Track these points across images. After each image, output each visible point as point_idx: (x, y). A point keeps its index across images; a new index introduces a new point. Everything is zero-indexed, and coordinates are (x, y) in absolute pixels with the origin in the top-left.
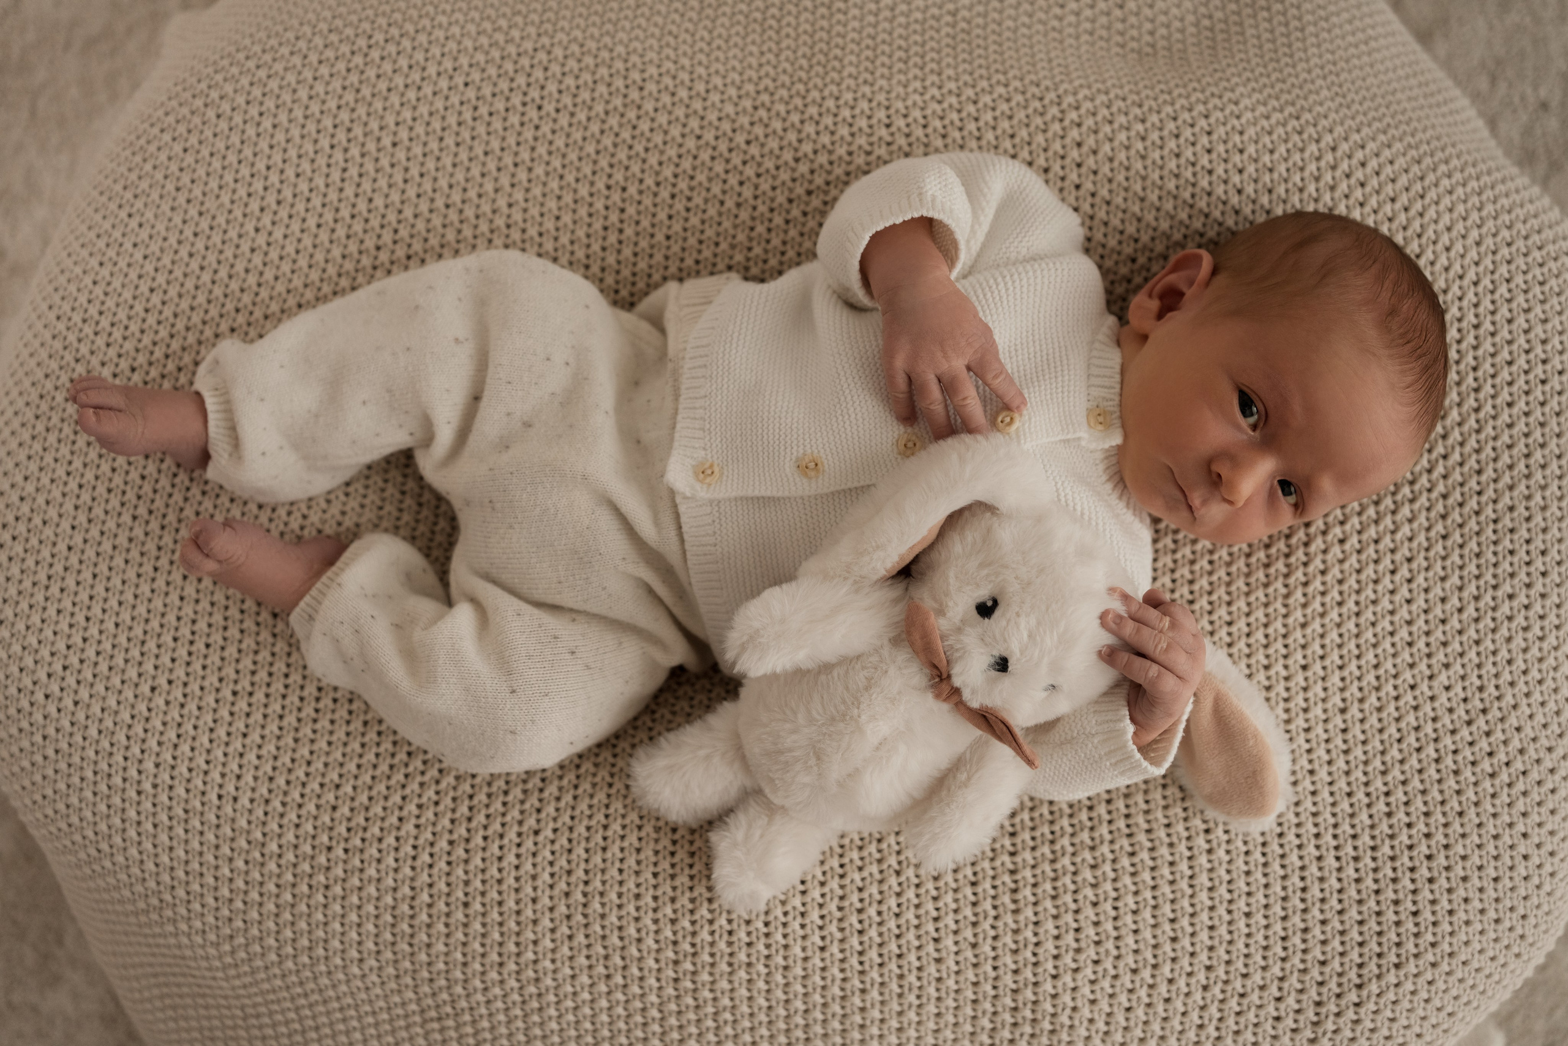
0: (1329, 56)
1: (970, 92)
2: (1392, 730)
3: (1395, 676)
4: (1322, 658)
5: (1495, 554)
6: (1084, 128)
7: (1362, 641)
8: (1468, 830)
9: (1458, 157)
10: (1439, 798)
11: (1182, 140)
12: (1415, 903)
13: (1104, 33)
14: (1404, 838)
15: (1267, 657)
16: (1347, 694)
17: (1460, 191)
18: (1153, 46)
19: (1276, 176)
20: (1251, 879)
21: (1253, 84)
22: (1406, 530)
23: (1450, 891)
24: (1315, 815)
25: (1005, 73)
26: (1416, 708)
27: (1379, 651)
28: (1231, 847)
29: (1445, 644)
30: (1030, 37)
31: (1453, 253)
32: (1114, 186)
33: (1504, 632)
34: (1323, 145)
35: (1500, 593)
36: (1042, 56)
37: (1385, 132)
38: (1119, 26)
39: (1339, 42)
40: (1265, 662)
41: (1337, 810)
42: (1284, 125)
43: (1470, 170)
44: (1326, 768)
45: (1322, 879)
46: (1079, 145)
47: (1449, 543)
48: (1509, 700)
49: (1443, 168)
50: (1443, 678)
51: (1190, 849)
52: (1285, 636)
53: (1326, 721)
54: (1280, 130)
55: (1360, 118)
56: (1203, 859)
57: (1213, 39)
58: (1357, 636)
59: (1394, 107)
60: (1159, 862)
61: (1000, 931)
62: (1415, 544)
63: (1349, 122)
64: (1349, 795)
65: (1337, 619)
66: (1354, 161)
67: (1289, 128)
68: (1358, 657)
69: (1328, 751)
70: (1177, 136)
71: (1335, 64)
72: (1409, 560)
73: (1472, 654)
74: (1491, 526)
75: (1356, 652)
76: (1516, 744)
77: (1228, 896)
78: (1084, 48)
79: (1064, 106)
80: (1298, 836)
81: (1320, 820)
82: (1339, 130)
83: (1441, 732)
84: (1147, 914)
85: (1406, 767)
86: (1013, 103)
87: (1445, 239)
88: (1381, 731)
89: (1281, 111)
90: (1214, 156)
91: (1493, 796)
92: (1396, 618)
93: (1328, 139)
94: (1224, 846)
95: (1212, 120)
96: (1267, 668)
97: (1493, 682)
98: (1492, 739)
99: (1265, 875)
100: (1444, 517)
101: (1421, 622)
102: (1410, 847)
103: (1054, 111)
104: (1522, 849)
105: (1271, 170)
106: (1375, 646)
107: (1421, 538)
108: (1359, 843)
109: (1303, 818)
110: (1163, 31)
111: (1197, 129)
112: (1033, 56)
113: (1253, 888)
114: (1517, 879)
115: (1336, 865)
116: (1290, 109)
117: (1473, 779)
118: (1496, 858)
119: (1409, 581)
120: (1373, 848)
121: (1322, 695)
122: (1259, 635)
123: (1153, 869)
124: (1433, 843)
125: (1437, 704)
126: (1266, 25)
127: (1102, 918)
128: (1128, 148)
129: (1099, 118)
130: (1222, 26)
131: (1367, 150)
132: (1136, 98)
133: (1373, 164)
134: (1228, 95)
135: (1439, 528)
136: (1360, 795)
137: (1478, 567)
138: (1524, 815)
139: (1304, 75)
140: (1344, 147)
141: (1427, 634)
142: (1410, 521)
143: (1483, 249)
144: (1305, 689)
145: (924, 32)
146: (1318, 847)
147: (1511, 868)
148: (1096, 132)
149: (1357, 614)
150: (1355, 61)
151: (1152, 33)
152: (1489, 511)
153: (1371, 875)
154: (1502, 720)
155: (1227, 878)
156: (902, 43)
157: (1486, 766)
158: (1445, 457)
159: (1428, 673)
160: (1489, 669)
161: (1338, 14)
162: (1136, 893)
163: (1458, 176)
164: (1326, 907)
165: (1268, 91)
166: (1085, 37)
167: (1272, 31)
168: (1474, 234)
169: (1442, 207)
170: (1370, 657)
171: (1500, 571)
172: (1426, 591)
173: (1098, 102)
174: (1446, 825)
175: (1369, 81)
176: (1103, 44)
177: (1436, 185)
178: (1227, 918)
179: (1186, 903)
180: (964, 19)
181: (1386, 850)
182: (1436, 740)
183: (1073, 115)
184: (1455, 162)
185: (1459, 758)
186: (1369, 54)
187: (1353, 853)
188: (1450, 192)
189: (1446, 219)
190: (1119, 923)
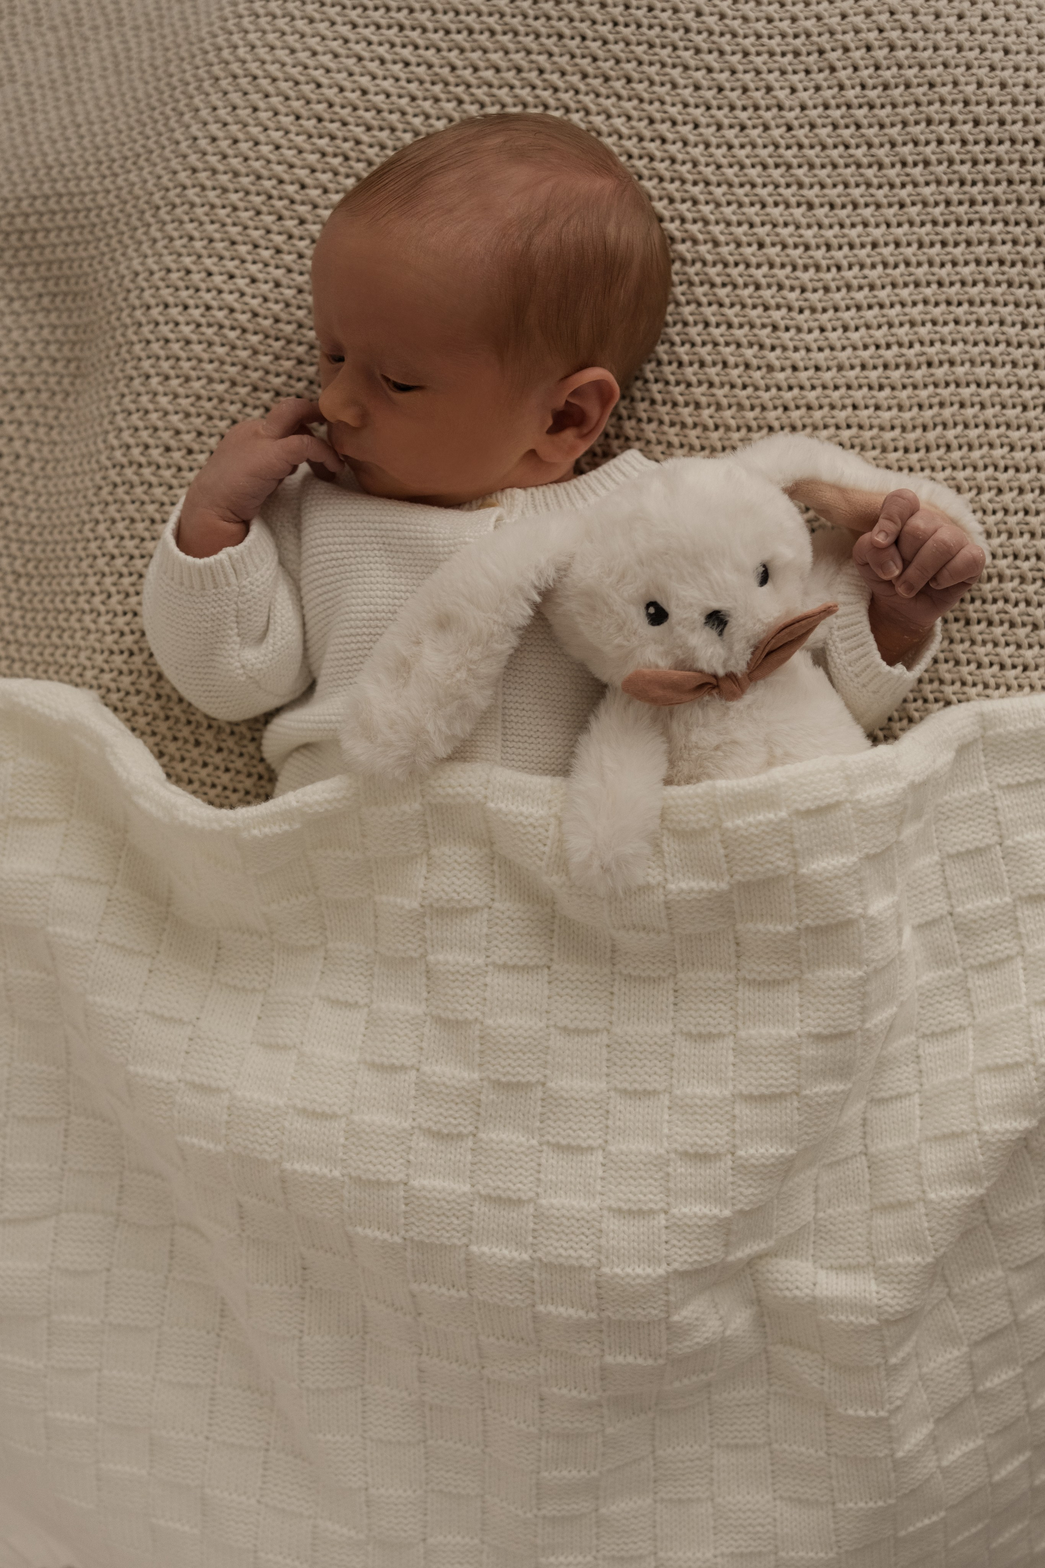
0: (91, 168)
1: (101, 562)
2: (835, 153)
3: (777, 146)
4: (752, 225)
5: (650, 27)
6: (151, 441)
7: (736, 180)
8: (950, 79)
9: (215, 36)
10: (912, 107)
11: (172, 336)
12: (1025, 142)
13: (51, 414)
14: (953, 149)
15: (746, 286)
16: (793, 201)
17: (252, 37)
18: (69, 361)
19: (217, 236)
20: (986, 320)
21: (118, 255)
22: (618, 122)
23: (1015, 103)
24: (921, 245)
25: (84, 523)
26: (813, 126)
27: (748, 162)
28: (949, 339)
29: (745, 90)
30: (50, 495)
31: (319, 49)
32: (216, 413)
33: (736, 24)
34: (188, 182)
35: (694, 26)
36: (69, 482)
37: (182, 114)
38: (44, 396)
39: (75, 156)
40: (751, 288)
41: (917, 220)
42: (164, 223)
43: (230, 24)
44: (870, 229)
45: (992, 242)
46: (168, 449)
47: (635, 76)
48: (810, 24)
49: (226, 54)
50: (782, 95)
51: (947, 384)
52: (726, 265)
53: (820, 226)
54: (169, 227)
55: (164, 140)
56: (960, 370)
57: (66, 294)
58: (730, 185)
59: (154, 102)
60: (959, 419)
61: (1021, 596)
62: (635, 114)
63: (167, 152)
64: (902, 206)
65: (712, 206)
66: (210, 149)
67: (168, 218)
68: (753, 186)
69: (853, 225)
70: (167, 341)
71: (100, 163)
72: (652, 121)
73: (758, 60)
74: (621, 28)
75: (748, 188)
76: (859, 20)
77: (1002, 346)
78: (67, 437)
79: (124, 461)
80: (943, 265)
81: (927, 240)
82: (175, 164)
83: (841, 100)
84: (1015, 435)
85: (876, 141)
86: (117, 516)
87: (303, 56)
88: (835, 166)
89: (149, 225)
90: (191, 302)
91: (914, 48)
92: (714, 141)
93: (183, 176)
94: (947, 347)
95: (152, 302)
96: (758, 287)
97: (790, 40)
98: (852, 46)
99: (982, 304)
100: (607, 79)
101: (720, 114)
102: (964, 143)
103: (129, 472)
104: (975, 21)
105: (211, 241)
106: (742, 167)
107: (628, 106)
108: (955, 198)
109: (923, 258)
110: (53, 348)
111: (161, 319)
112: (69, 492)
113: (996, 318)
114: (1008, 29)
115: (977, 225)
116: (148, 216)
117: (895, 69)
118: (983, 50)
119: (674, 123)
120: (962, 183)
121: (791, 228)
122: (722, 292)
123: (966, 426)
124: (961, 118)
125: (810, 103)
126: (52, 235)
127: (1015, 484)
128: (176, 396)
129: (141, 424)
130: (51, 283)
131: (199, 134)
132: (122, 383)
133: (214, 128)
134: (127, 282)
135: (618, 85)
136: (904, 194)
137: (663, 46)
138: (937, 16)
139: (111, 197)
140: (193, 159)
141: (732, 108)
142: (609, 117)
143: (317, 16)
144: (784, 247)
145: (34, 610)
146: (956, 244)
147: (995, 34)
148: (156, 429)
149: (707, 184)
150: (98, 139)
151: (55, 361)
152: (604, 30)
153: (991, 188)
154: (832, 33)
155: (982, 346)
156: (43, 634)
157: (881, 54)
158: (541, 71)
159: (775, 110)
160: (775, 44)
161: (45, 155)
162: (991, 446)
163: (236, 38)
164: (1022, 239)
165: (126, 240)
166: (54, 434)
167: (60, 229)
168: (300, 24)
169: (268, 58)
170: (753, 173)
171: (670, 24)
172: (686, 105)
173: (123, 424)
174: (943, 102)
175: (122, 127)
176: (63, 416)
177: (244, 62)
178: (1026, 348)
179: (1006, 392)
180: (24, 566)
181: (965, 169)
182: (849, 107)
183: (136, 452)
184: (221, 40)
185: (870, 82)
186: (91, 123)
187: (966, 206)
188: (253, 47)
189: (282, 54)
190: (1023, 465)
